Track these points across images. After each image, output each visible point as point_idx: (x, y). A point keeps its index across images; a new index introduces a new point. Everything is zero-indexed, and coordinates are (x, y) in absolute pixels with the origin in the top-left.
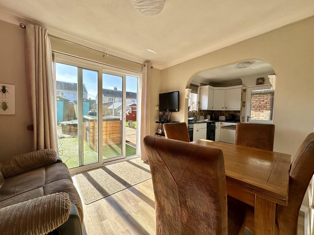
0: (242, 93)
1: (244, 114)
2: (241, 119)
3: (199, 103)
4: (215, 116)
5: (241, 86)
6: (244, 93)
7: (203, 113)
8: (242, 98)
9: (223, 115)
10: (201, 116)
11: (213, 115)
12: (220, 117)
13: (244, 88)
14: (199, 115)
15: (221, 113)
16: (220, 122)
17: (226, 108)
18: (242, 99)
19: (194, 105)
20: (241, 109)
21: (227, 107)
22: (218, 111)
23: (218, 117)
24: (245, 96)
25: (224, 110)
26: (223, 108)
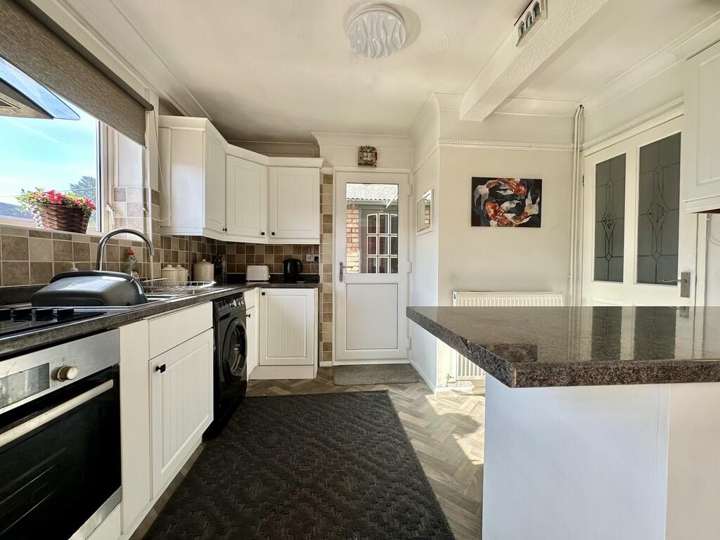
0: (321, 186)
1: (330, 258)
2: (321, 273)
3: (158, 198)
4: (230, 268)
5: (318, 162)
6: (326, 187)
7: (182, 254)
8: (321, 202)
9: (260, 262)
10: (170, 267)
11: (224, 264)
12: (250, 269)
13: (327, 171)
14: (157, 259)
15: (249, 252)
16: (257, 289)
17: (273, 234)
18: (321, 206)
19: (122, 206)
20: (321, 241)
21: (276, 232)
22: (240, 247)
23: (245, 270)
24: (331, 197)
25: (265, 241)
26: (263, 234)
